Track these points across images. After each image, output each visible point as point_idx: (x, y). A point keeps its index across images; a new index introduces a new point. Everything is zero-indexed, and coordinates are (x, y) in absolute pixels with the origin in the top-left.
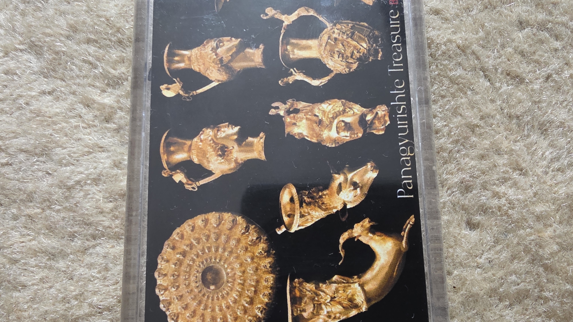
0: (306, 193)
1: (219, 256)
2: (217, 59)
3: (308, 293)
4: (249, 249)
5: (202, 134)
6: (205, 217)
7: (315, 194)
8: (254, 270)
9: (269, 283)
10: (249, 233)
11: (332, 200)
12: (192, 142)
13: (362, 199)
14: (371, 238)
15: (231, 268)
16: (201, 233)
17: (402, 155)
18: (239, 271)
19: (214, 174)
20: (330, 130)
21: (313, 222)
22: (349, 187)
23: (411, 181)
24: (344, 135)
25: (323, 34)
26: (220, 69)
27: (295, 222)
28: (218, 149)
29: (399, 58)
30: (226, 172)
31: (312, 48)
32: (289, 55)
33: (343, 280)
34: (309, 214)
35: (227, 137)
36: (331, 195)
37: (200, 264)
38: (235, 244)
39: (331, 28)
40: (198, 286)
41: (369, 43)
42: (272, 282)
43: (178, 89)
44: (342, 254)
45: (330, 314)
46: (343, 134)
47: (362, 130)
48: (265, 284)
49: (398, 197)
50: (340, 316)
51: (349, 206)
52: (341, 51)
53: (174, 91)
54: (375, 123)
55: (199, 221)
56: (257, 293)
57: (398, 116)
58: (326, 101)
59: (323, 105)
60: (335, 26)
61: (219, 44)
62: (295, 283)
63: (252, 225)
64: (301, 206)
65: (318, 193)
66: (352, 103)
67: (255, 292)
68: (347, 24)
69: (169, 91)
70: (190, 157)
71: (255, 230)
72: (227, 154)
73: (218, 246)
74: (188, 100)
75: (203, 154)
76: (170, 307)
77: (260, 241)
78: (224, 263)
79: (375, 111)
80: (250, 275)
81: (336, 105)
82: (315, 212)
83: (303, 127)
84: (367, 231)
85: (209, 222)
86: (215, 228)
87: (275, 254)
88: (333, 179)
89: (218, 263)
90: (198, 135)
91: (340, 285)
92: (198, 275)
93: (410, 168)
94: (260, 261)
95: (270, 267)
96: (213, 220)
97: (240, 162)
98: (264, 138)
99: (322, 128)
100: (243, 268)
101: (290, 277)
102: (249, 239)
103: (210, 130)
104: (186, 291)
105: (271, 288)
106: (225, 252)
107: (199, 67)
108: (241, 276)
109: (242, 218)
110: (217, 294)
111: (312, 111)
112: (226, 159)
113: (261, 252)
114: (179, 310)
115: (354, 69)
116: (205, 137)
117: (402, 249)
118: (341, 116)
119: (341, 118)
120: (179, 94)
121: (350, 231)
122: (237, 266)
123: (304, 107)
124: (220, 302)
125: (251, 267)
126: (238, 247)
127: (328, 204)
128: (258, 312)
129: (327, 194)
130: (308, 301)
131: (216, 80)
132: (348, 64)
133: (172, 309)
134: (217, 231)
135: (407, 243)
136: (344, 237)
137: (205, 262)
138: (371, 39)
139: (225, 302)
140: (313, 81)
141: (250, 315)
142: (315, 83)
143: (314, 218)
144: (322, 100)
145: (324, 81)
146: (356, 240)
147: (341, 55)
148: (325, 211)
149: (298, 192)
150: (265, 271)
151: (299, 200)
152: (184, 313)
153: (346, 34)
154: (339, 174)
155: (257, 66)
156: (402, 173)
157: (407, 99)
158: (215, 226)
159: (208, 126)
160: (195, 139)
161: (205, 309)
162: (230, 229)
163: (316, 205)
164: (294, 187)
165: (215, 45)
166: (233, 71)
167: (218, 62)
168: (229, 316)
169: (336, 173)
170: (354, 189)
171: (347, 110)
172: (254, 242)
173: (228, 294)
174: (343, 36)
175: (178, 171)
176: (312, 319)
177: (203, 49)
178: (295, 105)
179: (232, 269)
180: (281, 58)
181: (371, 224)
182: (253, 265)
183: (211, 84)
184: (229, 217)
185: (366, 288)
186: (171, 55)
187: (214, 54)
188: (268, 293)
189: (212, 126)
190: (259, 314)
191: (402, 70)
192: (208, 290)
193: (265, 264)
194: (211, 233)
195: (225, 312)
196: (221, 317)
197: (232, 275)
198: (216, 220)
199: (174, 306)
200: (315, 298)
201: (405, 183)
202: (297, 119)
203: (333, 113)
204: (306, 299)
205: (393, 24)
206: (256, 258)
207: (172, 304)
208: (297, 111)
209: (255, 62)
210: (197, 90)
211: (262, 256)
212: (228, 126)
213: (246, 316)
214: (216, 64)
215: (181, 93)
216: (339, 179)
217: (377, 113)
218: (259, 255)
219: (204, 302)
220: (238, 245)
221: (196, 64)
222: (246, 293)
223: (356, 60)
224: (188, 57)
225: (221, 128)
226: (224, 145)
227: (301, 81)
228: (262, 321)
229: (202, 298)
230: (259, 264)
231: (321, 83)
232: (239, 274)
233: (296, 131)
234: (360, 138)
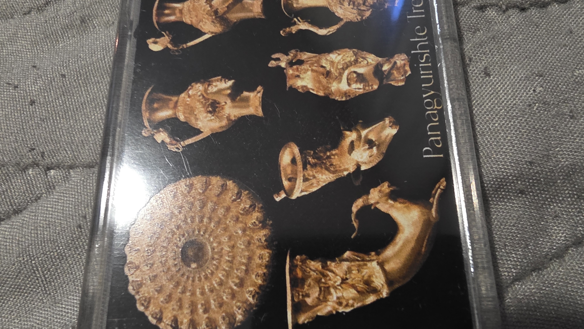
0: (310, 153)
1: (203, 228)
2: (211, 11)
3: (312, 273)
4: (241, 219)
5: (190, 89)
6: (190, 182)
7: (322, 155)
8: (246, 244)
9: (264, 261)
10: (241, 200)
11: (343, 161)
12: (178, 99)
13: (379, 160)
14: (392, 206)
15: (217, 242)
17: (428, 108)
18: (227, 246)
19: (202, 132)
20: (340, 82)
21: (320, 187)
22: (363, 146)
23: (439, 138)
24: (356, 87)
26: (215, 21)
27: (297, 186)
28: (208, 105)
29: (420, 4)
30: (216, 130)
32: (293, 5)
33: (356, 258)
34: (314, 177)
35: (219, 92)
36: (341, 155)
37: (181, 237)
38: (223, 213)
40: (176, 264)
42: (267, 259)
43: (166, 42)
44: (356, 225)
45: (341, 300)
46: (354, 86)
47: (378, 82)
48: (258, 261)
49: (424, 156)
50: (353, 303)
51: (363, 168)
53: (162, 45)
54: (393, 73)
55: (182, 186)
57: (421, 65)
58: (334, 51)
62: (297, 260)
63: (245, 191)
64: (305, 168)
65: (325, 153)
66: (365, 52)
67: (247, 271)
69: (156, 45)
70: (175, 114)
71: (248, 196)
72: (219, 111)
73: (203, 215)
74: (177, 54)
75: (191, 111)
76: (140, 290)
77: (254, 208)
78: (210, 236)
79: (392, 61)
80: (240, 250)
81: (347, 55)
82: (322, 175)
83: (308, 79)
84: (386, 198)
85: (194, 187)
86: (200, 194)
87: (272, 225)
88: (344, 137)
89: (202, 236)
90: (185, 90)
91: (353, 264)
93: (438, 124)
94: (254, 233)
95: (266, 241)
96: (199, 184)
97: (233, 119)
98: (261, 93)
99: (330, 80)
100: (233, 242)
101: (290, 252)
102: (241, 207)
103: (200, 85)
104: (161, 269)
105: (266, 267)
106: (210, 222)
107: (191, 19)
108: (230, 252)
109: (234, 182)
110: (199, 274)
111: (318, 62)
112: (217, 116)
113: (254, 222)
114: (151, 294)
115: (367, 17)
116: (195, 92)
117: (432, 219)
118: (352, 67)
119: (353, 69)
120: (167, 48)
121: (365, 197)
122: (225, 239)
123: (309, 58)
124: (202, 283)
125: (242, 240)
126: (227, 216)
127: (338, 166)
128: (249, 297)
129: (336, 154)
130: (312, 283)
131: (209, 32)
132: (360, 11)
133: (143, 292)
134: (202, 197)
135: (437, 211)
136: (357, 205)
137: (186, 235)
139: (208, 284)
140: (320, 30)
141: (239, 301)
142: (322, 32)
143: (320, 182)
144: (330, 51)
145: (332, 30)
146: (372, 208)
147: (351, 3)
148: (333, 174)
149: (301, 151)
150: (259, 246)
151: (302, 160)
152: (157, 298)
154: (351, 131)
155: (256, 17)
156: (428, 129)
157: (431, 47)
158: (201, 191)
159: (197, 81)
160: (183, 95)
161: (183, 292)
162: (218, 195)
163: (323, 166)
164: (296, 146)
166: (229, 22)
167: (212, 14)
168: (212, 301)
169: (347, 131)
170: (369, 148)
171: (360, 60)
172: (247, 210)
173: (212, 273)
175: (161, 129)
176: (317, 306)
177: (196, 1)
178: (299, 56)
179: (220, 243)
180: (283, 8)
181: (391, 189)
182: (245, 239)
183: (203, 37)
184: (218, 181)
185: (387, 267)
186: (161, 7)
187: (208, 5)
188: (262, 272)
189: (202, 80)
190: (251, 299)
191: (424, 16)
192: (189, 268)
193: (259, 237)
194: (196, 200)
195: (208, 297)
196: (203, 302)
197: (219, 250)
198: (202, 185)
199: (146, 289)
200: (321, 279)
201: (432, 140)
202: (301, 71)
203: (343, 64)
204: (310, 281)
206: (248, 230)
207: (144, 286)
208: (300, 62)
209: (253, 13)
210: (188, 42)
211: (256, 227)
212: (221, 80)
213: (234, 302)
214: (211, 15)
215: (170, 46)
216: (351, 136)
217: (395, 63)
218: (252, 226)
219: (183, 284)
220: (227, 214)
221: (188, 17)
222: (235, 273)
223: (368, 8)
224: (179, 10)
225: (213, 82)
226: (215, 101)
227: (306, 30)
228: (254, 309)
229: (180, 279)
230: (252, 237)
231: (329, 32)
232: (227, 249)
233: (299, 83)
234: (376, 90)
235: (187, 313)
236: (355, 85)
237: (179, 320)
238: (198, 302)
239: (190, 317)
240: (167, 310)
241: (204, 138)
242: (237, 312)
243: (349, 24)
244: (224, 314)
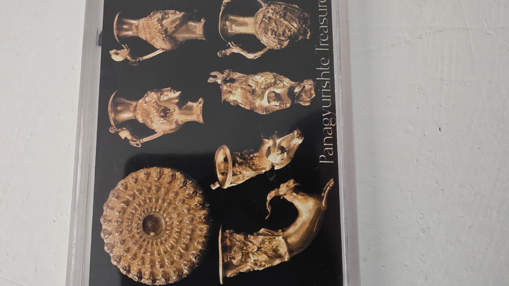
0: (238, 154)
1: (159, 207)
2: (162, 30)
3: (237, 243)
4: (186, 202)
5: (146, 96)
6: (147, 171)
7: (247, 156)
8: (190, 220)
9: (203, 233)
10: (187, 187)
11: (262, 162)
12: (137, 104)
13: (288, 162)
14: (295, 197)
15: (169, 217)
16: (143, 186)
17: (325, 125)
18: (176, 221)
19: (156, 133)
20: (262, 99)
21: (244, 180)
22: (277, 151)
23: (331, 149)
24: (273, 105)
25: (259, 13)
26: (165, 39)
27: (228, 179)
28: (161, 111)
29: (325, 39)
30: (167, 131)
31: (248, 25)
32: (228, 30)
33: (268, 233)
34: (241, 173)
35: (170, 100)
36: (261, 157)
37: (142, 212)
38: (173, 196)
39: (266, 7)
40: (139, 233)
41: (299, 24)
42: (205, 232)
43: (126, 54)
44: (269, 210)
45: (256, 262)
47: (290, 101)
48: (199, 233)
49: (320, 162)
50: (265, 264)
51: (276, 168)
52: (274, 29)
53: (123, 56)
55: (142, 174)
56: (192, 240)
57: (323, 90)
58: (259, 73)
59: (256, 76)
60: (270, 6)
61: (165, 16)
62: (227, 233)
63: (190, 181)
64: (234, 165)
65: (249, 155)
66: (282, 76)
68: (281, 5)
69: (118, 56)
70: (135, 116)
71: (192, 184)
72: (169, 116)
73: (158, 197)
74: (135, 65)
75: (147, 114)
76: (113, 250)
77: (196, 194)
78: (164, 213)
79: (302, 85)
80: (186, 224)
81: (268, 78)
82: (246, 172)
83: (238, 95)
84: (291, 191)
85: (151, 175)
86: (156, 181)
87: (209, 207)
88: (264, 143)
89: (158, 212)
90: (143, 97)
91: (266, 237)
92: (139, 222)
93: (331, 137)
94: (196, 212)
95: (204, 218)
96: (154, 174)
97: (180, 123)
98: (202, 103)
99: (255, 97)
100: (181, 218)
101: (222, 227)
102: (186, 193)
103: (154, 94)
104: (128, 236)
105: (205, 237)
106: (164, 203)
107: (145, 35)
108: (178, 225)
109: (180, 173)
110: (156, 240)
111: (246, 81)
112: (167, 120)
113: (196, 204)
114: (122, 253)
115: (285, 46)
116: (150, 100)
117: (322, 208)
118: (272, 87)
119: (272, 89)
120: (127, 59)
121: (276, 190)
122: (175, 216)
123: (239, 78)
124: (158, 247)
125: (187, 217)
126: (177, 199)
127: (258, 165)
129: (257, 156)
130: (237, 250)
131: (161, 48)
132: (279, 40)
133: (115, 252)
134: (158, 184)
135: (326, 203)
136: (271, 195)
137: (146, 211)
138: (301, 20)
139: (163, 248)
140: (248, 54)
141: (185, 260)
142: (250, 56)
143: (245, 177)
145: (258, 55)
146: (281, 198)
147: (274, 33)
148: (255, 171)
149: (231, 153)
150: (200, 222)
151: (232, 160)
152: (126, 256)
153: (279, 14)
154: (269, 139)
155: (199, 38)
156: (324, 141)
157: (331, 75)
158: (156, 179)
159: (152, 90)
160: (140, 101)
161: (145, 252)
162: (170, 183)
163: (247, 165)
164: (228, 148)
165: (161, 17)
166: (176, 41)
167: (163, 33)
168: (166, 260)
169: (266, 139)
170: (281, 153)
172: (191, 195)
173: (166, 240)
174: (276, 16)
175: (124, 128)
176: (240, 265)
177: (149, 19)
178: (232, 75)
179: (171, 218)
180: (220, 32)
181: (295, 184)
182: (189, 216)
183: (156, 52)
184: (169, 172)
185: (289, 241)
186: (121, 23)
187: (159, 24)
188: (202, 241)
189: (156, 90)
190: (194, 259)
191: (328, 49)
192: (148, 236)
193: (200, 215)
194: (153, 186)
195: (163, 257)
196: (160, 260)
197: (170, 224)
198: (157, 174)
199: (117, 249)
200: (243, 247)
201: (326, 150)
202: (233, 88)
203: (265, 84)
204: (235, 248)
205: (321, 8)
206: (192, 210)
207: (116, 247)
208: (233, 81)
209: (196, 34)
210: (143, 56)
211: (197, 208)
212: (171, 91)
213: (182, 261)
214: (161, 34)
215: (129, 58)
216: (269, 143)
217: (304, 87)
218: (195, 207)
219: (145, 247)
220: (177, 197)
221: (143, 33)
222: (182, 240)
223: (287, 38)
224: (135, 26)
225: (164, 92)
226: (166, 108)
227: (237, 53)
228: (196, 266)
229: (142, 243)
230: (195, 215)
231: (255, 56)
232: (176, 223)
233: (231, 98)
234: (289, 108)
235: (148, 268)
236: (273, 102)
237: (142, 272)
238: (156, 260)
239: (151, 270)
240: (134, 265)
241: (158, 138)
242: (184, 268)
243: (271, 51)
244: (175, 269)
